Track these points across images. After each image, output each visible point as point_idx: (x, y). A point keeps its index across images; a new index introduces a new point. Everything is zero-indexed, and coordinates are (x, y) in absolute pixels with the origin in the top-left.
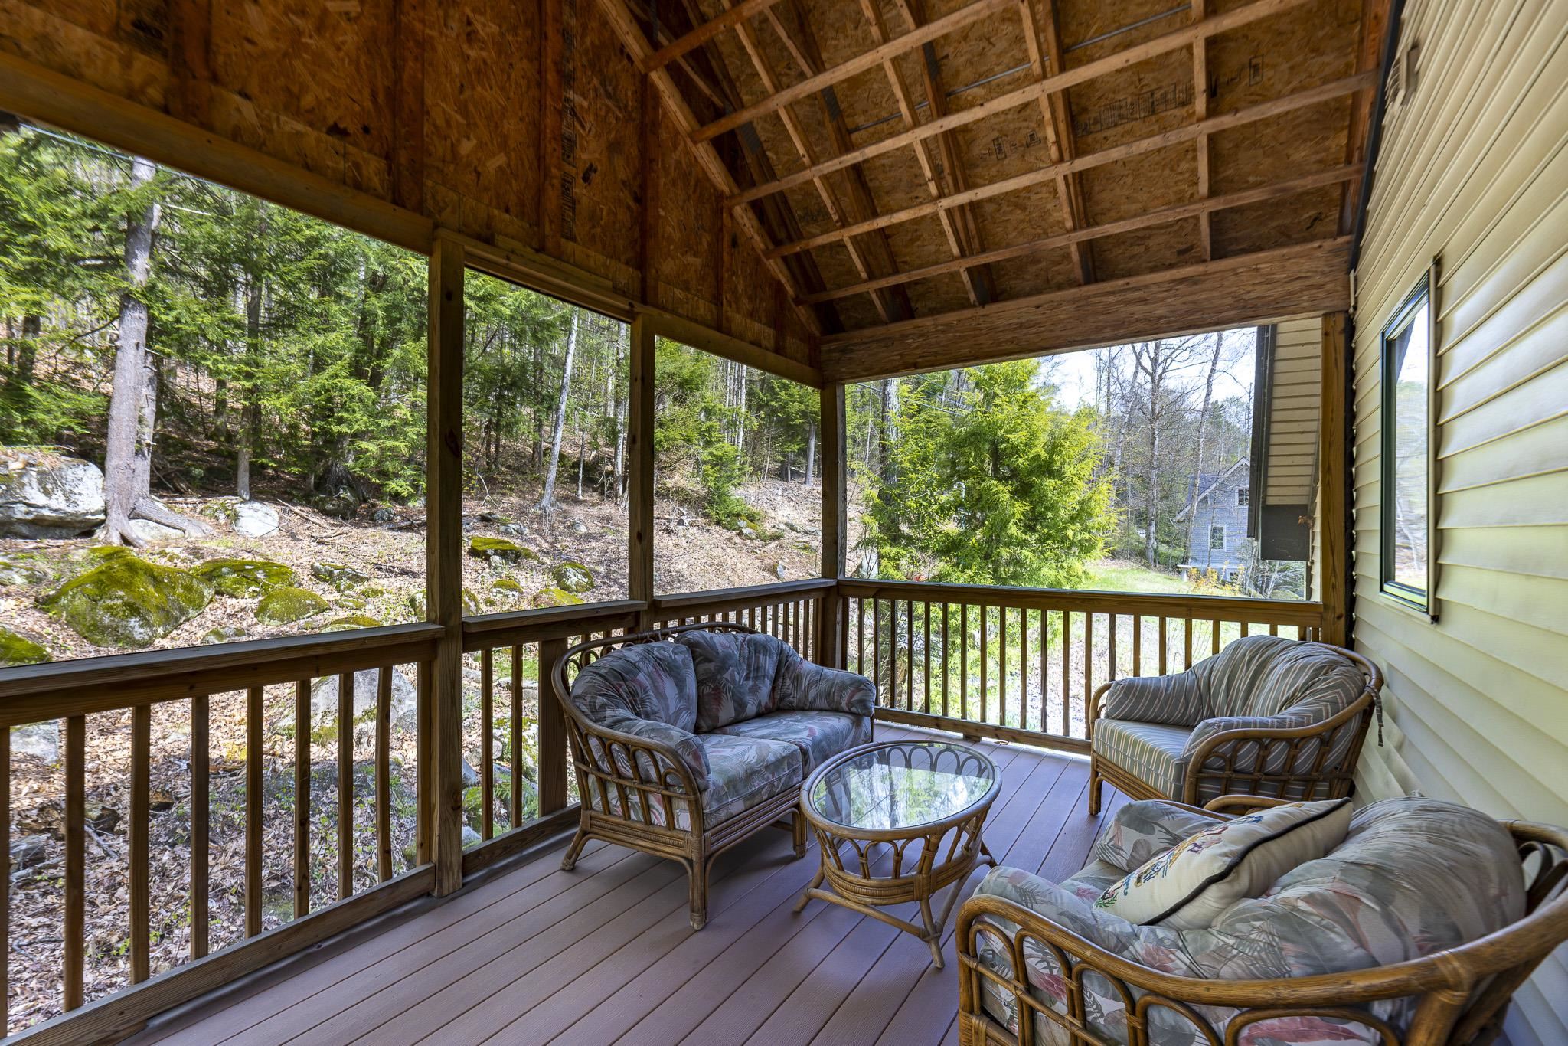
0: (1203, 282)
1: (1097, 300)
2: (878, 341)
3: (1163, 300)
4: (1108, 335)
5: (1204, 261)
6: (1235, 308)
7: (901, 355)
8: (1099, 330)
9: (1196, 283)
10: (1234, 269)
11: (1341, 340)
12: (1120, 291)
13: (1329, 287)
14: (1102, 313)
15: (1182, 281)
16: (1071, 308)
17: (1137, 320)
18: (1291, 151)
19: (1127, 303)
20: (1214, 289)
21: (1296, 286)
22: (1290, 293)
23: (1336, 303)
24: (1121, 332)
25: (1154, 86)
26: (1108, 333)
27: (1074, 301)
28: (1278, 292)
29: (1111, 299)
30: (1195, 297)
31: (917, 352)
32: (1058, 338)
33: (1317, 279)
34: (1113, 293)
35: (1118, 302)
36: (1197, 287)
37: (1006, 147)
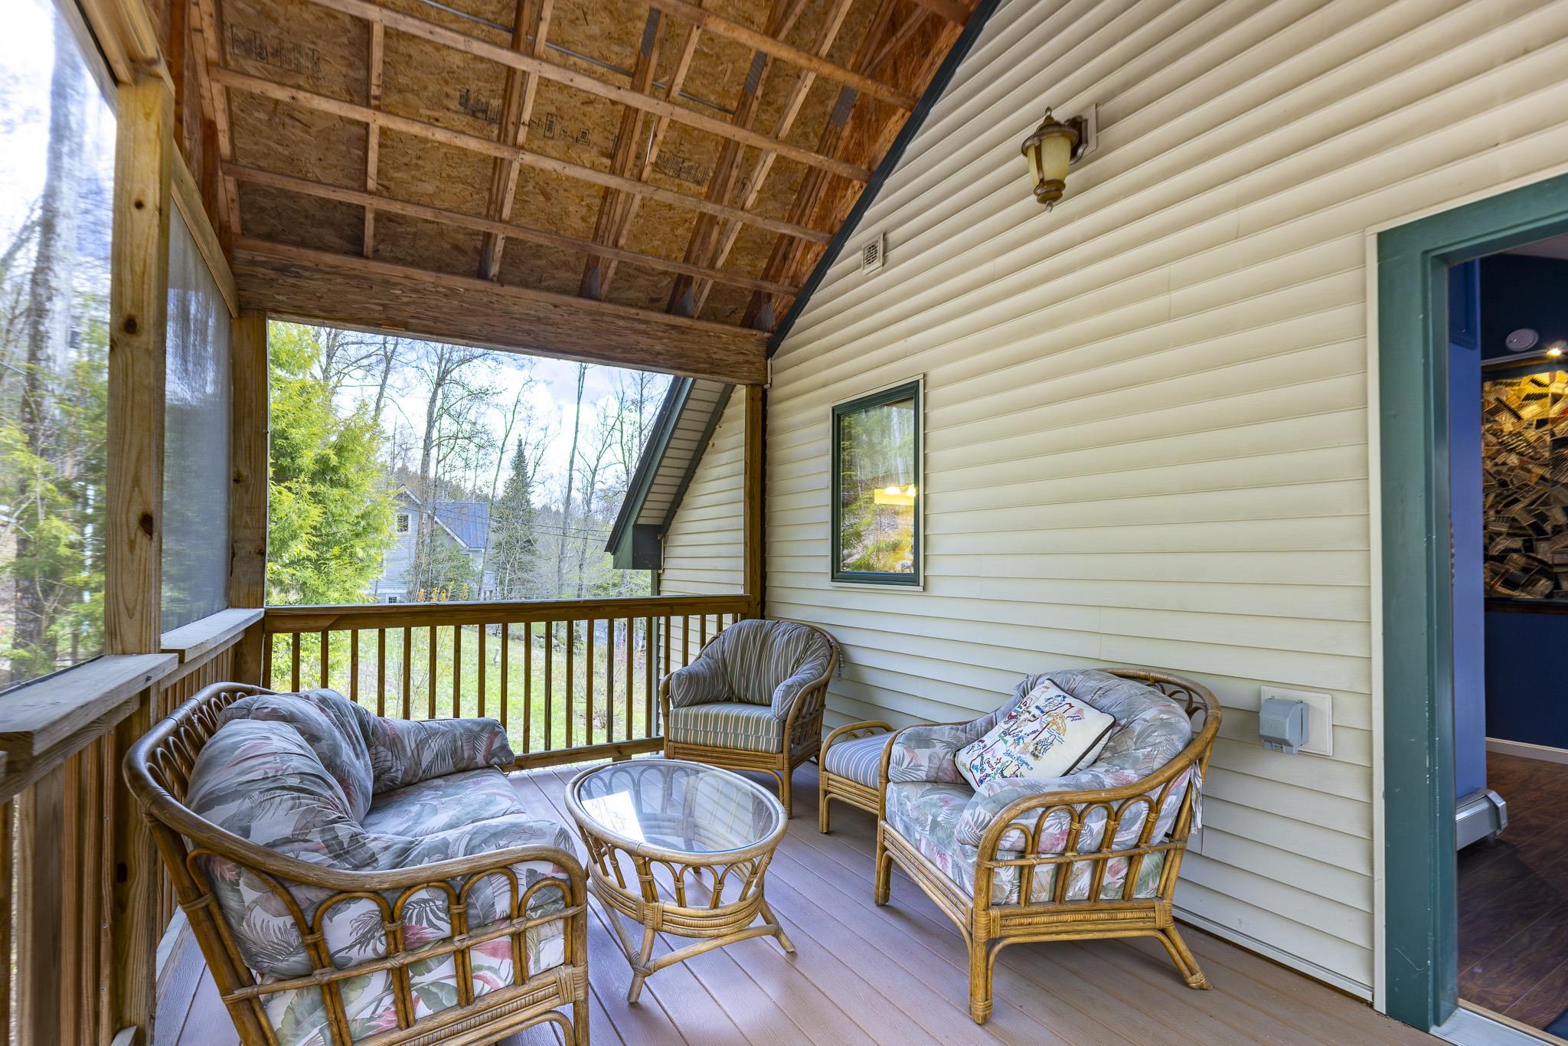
0: (688, 333)
1: (610, 319)
2: (346, 276)
3: (661, 338)
4: (619, 356)
5: (692, 317)
6: (707, 363)
7: (384, 306)
8: (613, 348)
9: (683, 333)
10: (707, 332)
11: (759, 405)
12: (629, 319)
13: (757, 365)
14: (614, 333)
15: (674, 327)
16: (588, 319)
17: (642, 350)
18: (739, 257)
19: (635, 331)
20: (693, 342)
21: (741, 358)
22: (738, 363)
23: (757, 377)
24: (629, 356)
25: (687, 156)
26: (618, 354)
27: (590, 313)
28: (732, 359)
29: (621, 323)
30: (683, 345)
31: (411, 309)
32: (576, 344)
33: (751, 358)
34: (623, 318)
35: (626, 328)
36: (684, 337)
37: (557, 128)
